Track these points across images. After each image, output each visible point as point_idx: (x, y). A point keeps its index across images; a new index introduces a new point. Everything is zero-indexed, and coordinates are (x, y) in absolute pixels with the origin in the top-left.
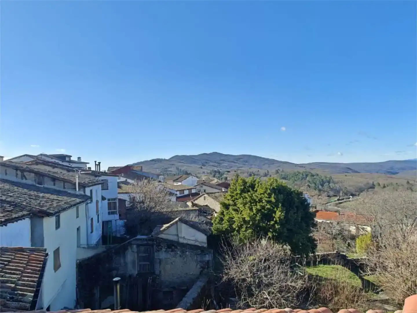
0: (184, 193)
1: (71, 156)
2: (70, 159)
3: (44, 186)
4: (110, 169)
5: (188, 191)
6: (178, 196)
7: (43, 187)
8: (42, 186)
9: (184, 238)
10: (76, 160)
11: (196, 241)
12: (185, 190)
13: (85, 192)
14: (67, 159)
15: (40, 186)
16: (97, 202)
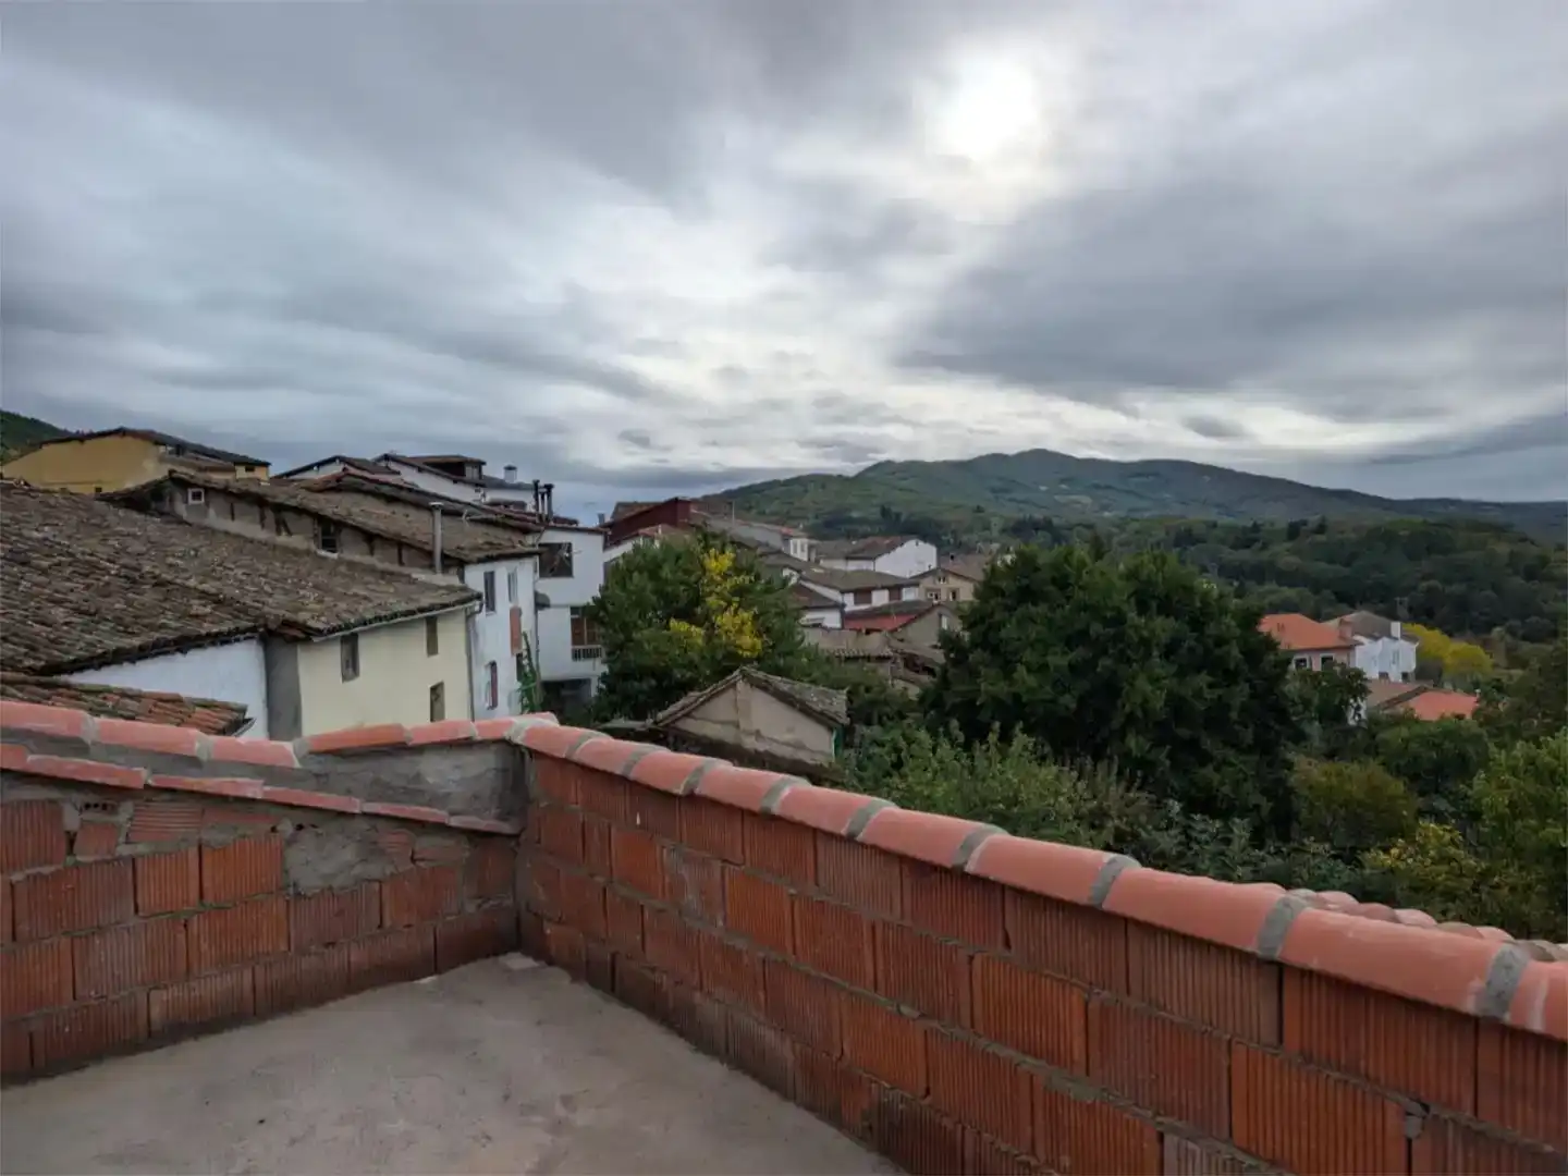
0: (869, 601)
1: (484, 463)
2: (480, 471)
3: (342, 555)
4: (620, 509)
5: (886, 593)
6: (847, 609)
7: (339, 558)
8: (335, 556)
9: (758, 734)
10: (500, 475)
11: (799, 746)
12: (875, 588)
13: (462, 578)
14: (470, 473)
15: (330, 555)
16: (516, 614)
